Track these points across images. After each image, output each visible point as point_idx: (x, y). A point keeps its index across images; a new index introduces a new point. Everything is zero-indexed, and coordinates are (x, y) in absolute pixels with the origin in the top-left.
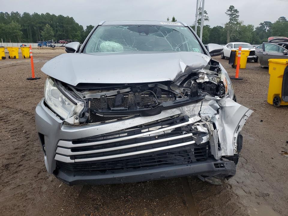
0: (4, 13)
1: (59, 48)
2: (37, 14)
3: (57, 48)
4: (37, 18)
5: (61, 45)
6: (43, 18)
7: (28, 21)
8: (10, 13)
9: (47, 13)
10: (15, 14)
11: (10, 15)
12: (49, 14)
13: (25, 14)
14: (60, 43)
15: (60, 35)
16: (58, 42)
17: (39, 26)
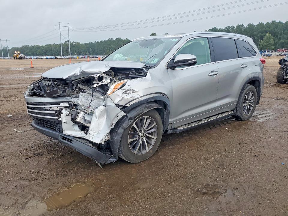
0: (231, 26)
1: (276, 57)
2: (262, 23)
3: (273, 57)
4: (260, 27)
5: (279, 54)
6: (267, 26)
7: (251, 32)
8: (235, 26)
9: (272, 21)
10: (240, 26)
11: (235, 27)
12: (275, 22)
13: (249, 25)
14: (278, 51)
15: (283, 43)
16: (276, 51)
17: (260, 35)
